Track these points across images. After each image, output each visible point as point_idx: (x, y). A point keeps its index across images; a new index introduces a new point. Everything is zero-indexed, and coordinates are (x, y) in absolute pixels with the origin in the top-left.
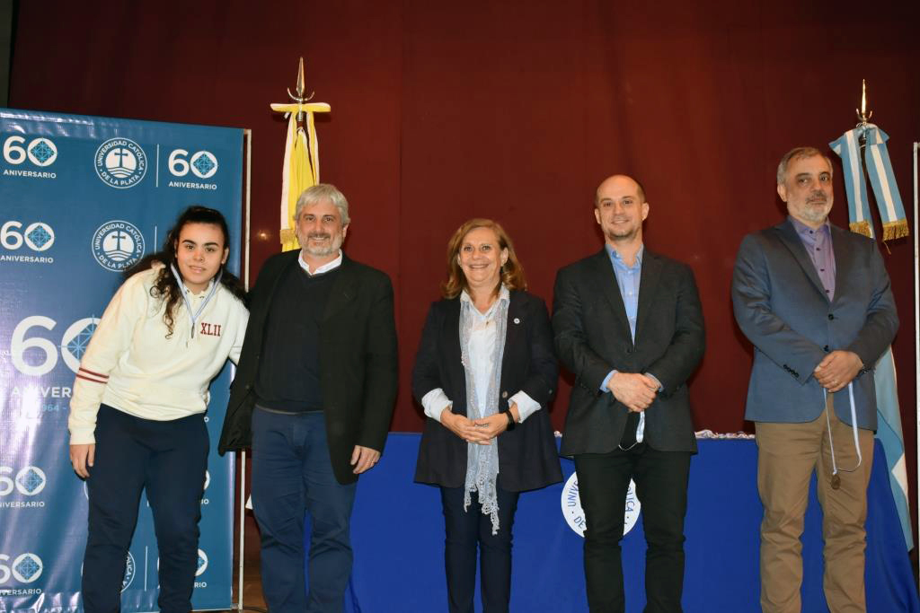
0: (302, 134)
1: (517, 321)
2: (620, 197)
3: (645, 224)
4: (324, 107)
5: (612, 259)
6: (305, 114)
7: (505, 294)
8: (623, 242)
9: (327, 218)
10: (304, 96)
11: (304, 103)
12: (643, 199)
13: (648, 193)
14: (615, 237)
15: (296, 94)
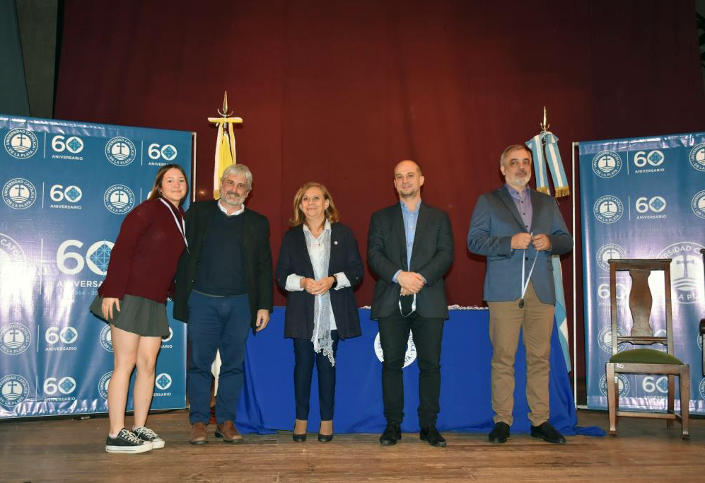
0: (226, 135)
1: (336, 243)
2: (406, 173)
3: (422, 188)
4: (239, 120)
5: (402, 208)
6: (227, 124)
7: (328, 226)
8: (409, 199)
9: (240, 185)
10: (227, 113)
11: (227, 117)
12: (420, 174)
13: (423, 170)
14: (404, 196)
15: (222, 112)
